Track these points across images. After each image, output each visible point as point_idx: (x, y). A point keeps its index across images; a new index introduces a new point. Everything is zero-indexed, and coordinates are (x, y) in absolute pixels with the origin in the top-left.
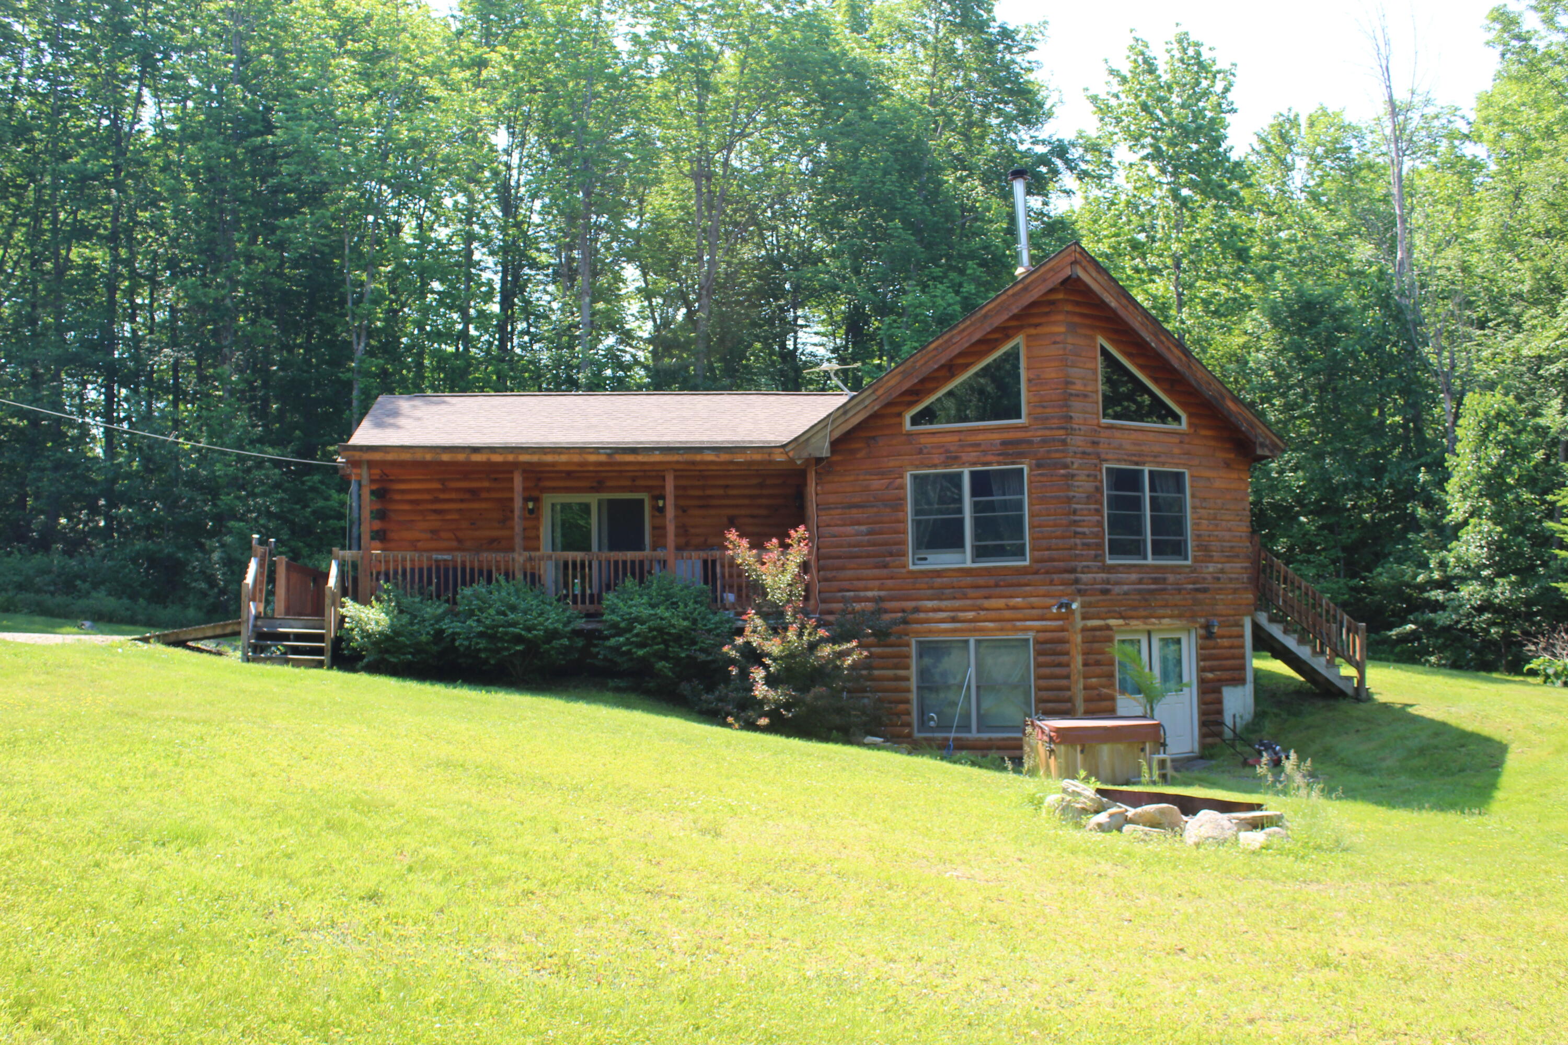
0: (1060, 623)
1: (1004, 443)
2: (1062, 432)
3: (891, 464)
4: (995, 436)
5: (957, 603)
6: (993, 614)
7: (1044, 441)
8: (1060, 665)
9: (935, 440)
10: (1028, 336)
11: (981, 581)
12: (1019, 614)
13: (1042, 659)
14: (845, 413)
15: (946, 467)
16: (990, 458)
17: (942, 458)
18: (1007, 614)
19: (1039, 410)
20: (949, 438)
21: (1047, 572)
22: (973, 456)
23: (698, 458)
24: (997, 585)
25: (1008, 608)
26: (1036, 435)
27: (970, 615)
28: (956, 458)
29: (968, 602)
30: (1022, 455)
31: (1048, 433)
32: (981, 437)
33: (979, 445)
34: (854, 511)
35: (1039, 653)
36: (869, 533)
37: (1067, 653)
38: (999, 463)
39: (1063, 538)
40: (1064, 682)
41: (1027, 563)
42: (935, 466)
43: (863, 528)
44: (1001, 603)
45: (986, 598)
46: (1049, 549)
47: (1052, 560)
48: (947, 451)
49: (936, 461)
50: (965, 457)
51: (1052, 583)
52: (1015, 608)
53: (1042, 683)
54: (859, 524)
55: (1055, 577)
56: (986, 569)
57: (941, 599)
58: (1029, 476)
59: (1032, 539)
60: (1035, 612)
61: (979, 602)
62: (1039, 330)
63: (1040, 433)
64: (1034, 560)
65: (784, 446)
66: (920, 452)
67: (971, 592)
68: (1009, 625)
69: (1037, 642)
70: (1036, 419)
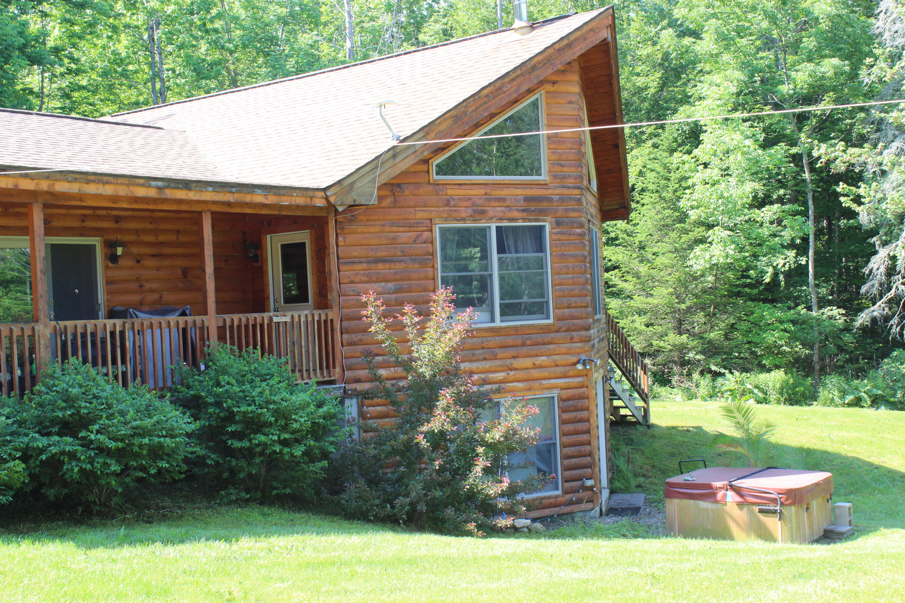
0: (580, 379)
1: (528, 199)
2: (577, 192)
3: (419, 215)
4: (519, 192)
5: (487, 365)
6: (520, 375)
7: (562, 199)
8: (581, 421)
9: (461, 192)
10: (547, 92)
11: (509, 340)
12: (544, 373)
13: (565, 416)
14: (394, 156)
15: (474, 221)
16: (516, 214)
17: (470, 211)
18: (536, 373)
19: (557, 169)
20: (475, 192)
21: (567, 330)
22: (499, 210)
23: (248, 198)
24: (523, 345)
25: (535, 366)
26: (555, 192)
27: (501, 376)
28: (483, 212)
29: (498, 363)
30: (543, 212)
31: (565, 191)
32: (505, 192)
33: (504, 200)
34: (380, 266)
35: (563, 410)
36: (397, 291)
37: (587, 409)
38: (524, 220)
39: (580, 296)
40: (585, 437)
41: (551, 321)
42: (463, 220)
43: (390, 285)
44: (528, 362)
45: (514, 357)
46: (569, 307)
47: (573, 318)
48: (473, 205)
49: (463, 215)
50: (491, 212)
51: (572, 340)
52: (541, 367)
53: (566, 439)
54: (386, 281)
55: (574, 334)
56: (515, 328)
57: (471, 361)
58: (551, 233)
59: (555, 297)
60: (558, 369)
61: (508, 362)
62: (556, 88)
63: (558, 191)
64: (559, 319)
65: (325, 190)
66: (448, 204)
67: (501, 353)
68: (536, 384)
69: (562, 400)
70: (555, 177)
